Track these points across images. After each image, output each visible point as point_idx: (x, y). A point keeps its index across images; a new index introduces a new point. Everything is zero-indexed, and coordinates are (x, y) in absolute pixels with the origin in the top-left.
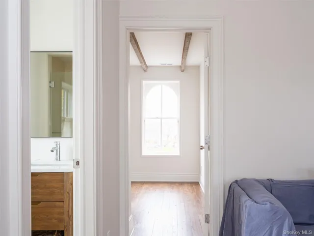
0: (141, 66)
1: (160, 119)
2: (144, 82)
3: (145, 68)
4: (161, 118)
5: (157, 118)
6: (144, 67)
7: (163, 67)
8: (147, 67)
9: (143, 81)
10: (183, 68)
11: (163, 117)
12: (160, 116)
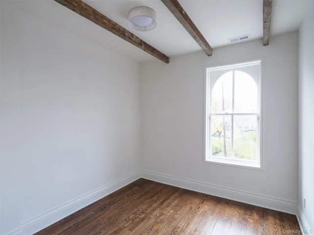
1: (231, 116)
2: (209, 70)
3: (209, 50)
4: (232, 115)
5: (227, 114)
8: (211, 49)
9: (207, 69)
11: (235, 113)
12: (230, 112)
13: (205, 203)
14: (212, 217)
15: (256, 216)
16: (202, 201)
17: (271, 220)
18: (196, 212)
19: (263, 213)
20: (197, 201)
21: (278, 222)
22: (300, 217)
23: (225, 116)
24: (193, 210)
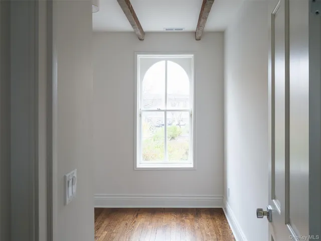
0: (134, 33)
1: (163, 112)
2: (140, 57)
3: (140, 35)
4: (166, 111)
5: (159, 110)
6: (139, 32)
7: (169, 33)
8: (143, 33)
9: (138, 56)
10: (199, 35)
11: (168, 109)
12: (163, 108)
13: (139, 216)
14: (151, 227)
15: (191, 217)
16: (136, 215)
17: (204, 216)
18: (133, 227)
19: (197, 212)
20: (130, 217)
21: (209, 216)
22: (225, 209)
23: (158, 112)
24: (128, 225)
